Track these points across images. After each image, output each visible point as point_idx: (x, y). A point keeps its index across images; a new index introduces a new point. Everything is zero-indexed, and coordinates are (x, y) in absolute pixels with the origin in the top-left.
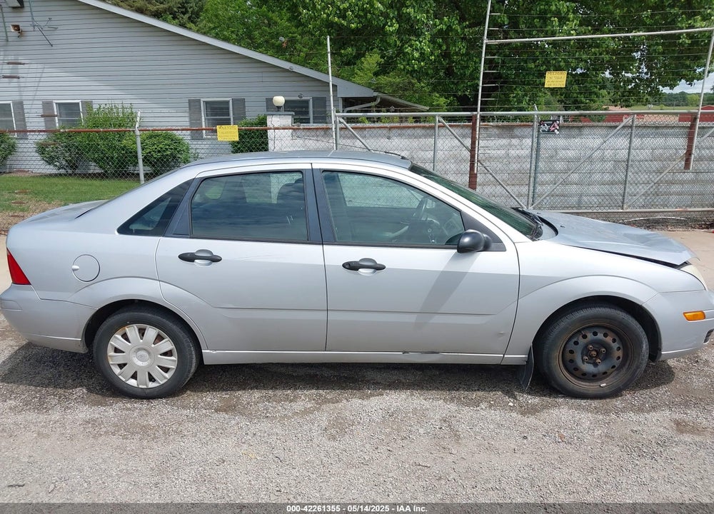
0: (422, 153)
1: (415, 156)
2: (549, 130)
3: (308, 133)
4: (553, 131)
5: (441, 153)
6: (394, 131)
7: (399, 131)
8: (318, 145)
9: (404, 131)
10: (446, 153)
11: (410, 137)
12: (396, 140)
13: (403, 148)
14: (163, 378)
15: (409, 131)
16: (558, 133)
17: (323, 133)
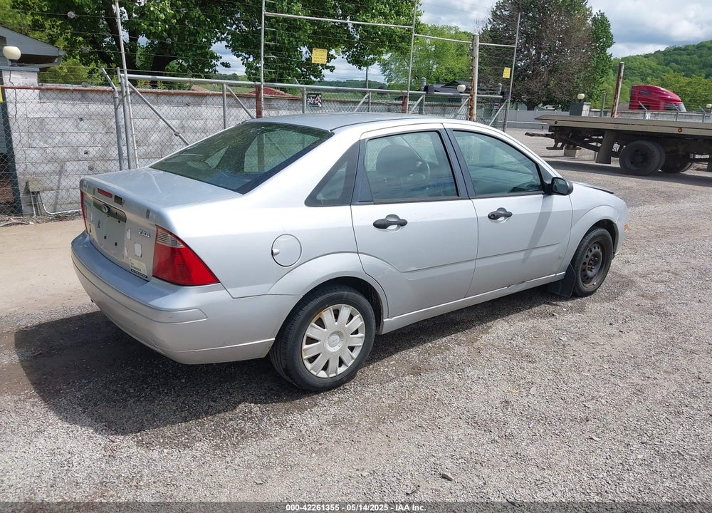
0: (193, 122)
1: (186, 125)
2: (314, 104)
3: (60, 96)
4: (317, 104)
5: (211, 122)
6: (163, 97)
7: (168, 98)
8: (74, 110)
9: (173, 98)
10: (216, 122)
11: (178, 104)
12: (166, 107)
13: (174, 117)
14: (350, 358)
15: (178, 98)
16: (321, 106)
17: (79, 96)
